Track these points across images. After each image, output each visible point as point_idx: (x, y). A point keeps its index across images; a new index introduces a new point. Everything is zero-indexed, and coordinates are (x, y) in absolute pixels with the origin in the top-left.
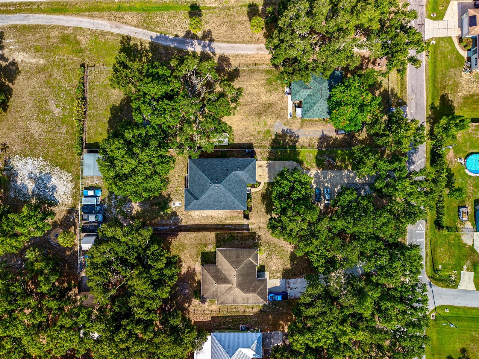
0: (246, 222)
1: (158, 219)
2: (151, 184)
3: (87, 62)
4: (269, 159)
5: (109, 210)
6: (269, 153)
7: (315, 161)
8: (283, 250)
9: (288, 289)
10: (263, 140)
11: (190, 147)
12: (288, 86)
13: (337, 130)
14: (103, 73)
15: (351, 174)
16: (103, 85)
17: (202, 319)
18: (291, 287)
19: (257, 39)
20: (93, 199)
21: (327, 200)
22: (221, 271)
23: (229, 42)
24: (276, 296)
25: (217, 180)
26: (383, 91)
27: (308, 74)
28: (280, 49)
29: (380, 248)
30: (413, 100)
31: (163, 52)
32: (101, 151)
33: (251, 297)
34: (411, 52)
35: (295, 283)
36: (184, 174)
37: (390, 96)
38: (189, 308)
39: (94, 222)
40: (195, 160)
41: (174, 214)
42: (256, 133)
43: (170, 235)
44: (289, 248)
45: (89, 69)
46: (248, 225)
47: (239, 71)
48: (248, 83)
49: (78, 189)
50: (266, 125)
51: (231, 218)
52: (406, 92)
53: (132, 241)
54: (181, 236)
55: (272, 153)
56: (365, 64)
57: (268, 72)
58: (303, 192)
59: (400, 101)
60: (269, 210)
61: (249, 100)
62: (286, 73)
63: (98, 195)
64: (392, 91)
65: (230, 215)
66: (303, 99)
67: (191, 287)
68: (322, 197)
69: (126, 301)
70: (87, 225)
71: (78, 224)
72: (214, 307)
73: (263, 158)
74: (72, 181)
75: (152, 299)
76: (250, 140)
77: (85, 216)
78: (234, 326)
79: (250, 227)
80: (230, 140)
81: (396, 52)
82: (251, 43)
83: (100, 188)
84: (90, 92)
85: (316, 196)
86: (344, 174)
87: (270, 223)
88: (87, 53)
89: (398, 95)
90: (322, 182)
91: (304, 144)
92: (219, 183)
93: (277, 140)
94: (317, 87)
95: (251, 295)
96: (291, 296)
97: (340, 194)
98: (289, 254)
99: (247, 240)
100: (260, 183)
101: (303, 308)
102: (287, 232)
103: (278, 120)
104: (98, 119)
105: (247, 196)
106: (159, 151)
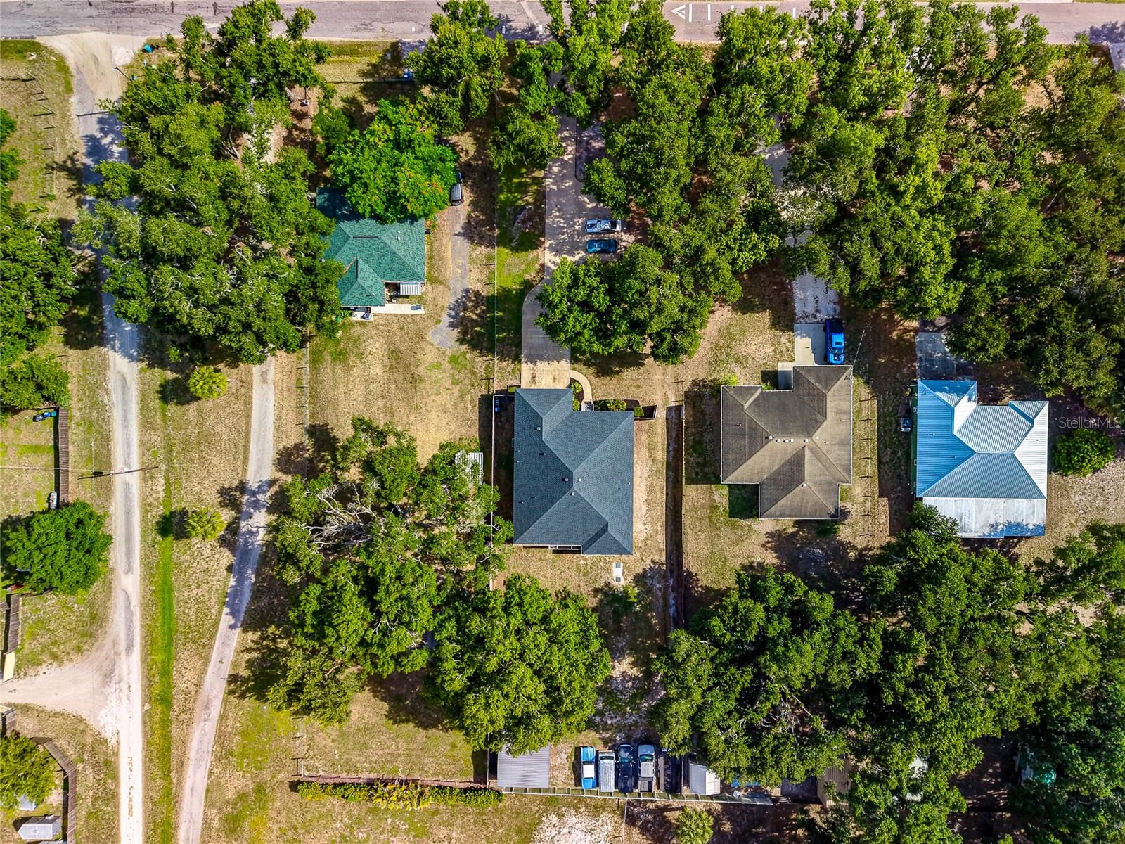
0: (661, 414)
1: (653, 617)
2: (571, 631)
3: (286, 776)
4: (516, 358)
5: (630, 729)
6: (501, 359)
7: (524, 254)
8: (728, 328)
9: (819, 319)
10: (474, 373)
11: (488, 540)
12: (351, 314)
13: (454, 202)
14: (312, 739)
15: (555, 169)
16: (341, 739)
17: (884, 519)
18: (813, 311)
19: (240, 384)
20: (602, 767)
21: (614, 224)
22: (775, 473)
23: (246, 449)
24: (834, 346)
25: (564, 479)
26: (365, 95)
27: (324, 268)
28: (265, 330)
29: (727, 106)
30: (387, 27)
31: (266, 601)
32: (492, 746)
33: (836, 403)
34: (278, 31)
35: (804, 301)
36: (549, 555)
37: (377, 80)
38: (859, 547)
39: (656, 766)
40: (516, 529)
41: (640, 579)
42: (456, 389)
43: (688, 590)
44: (721, 317)
45: (303, 771)
46: (669, 409)
47: (313, 426)
48: (341, 405)
49: (580, 800)
50: (438, 366)
51: (651, 448)
52: (369, 44)
53: (700, 679)
54: (691, 563)
55: (502, 352)
56: (302, 136)
57: (316, 359)
58: (593, 281)
59: (389, 56)
60: (635, 360)
61: (380, 403)
62: (319, 317)
63: (594, 755)
64: (364, 74)
65: (644, 450)
66: (379, 279)
67: (809, 544)
68: (606, 237)
69: (840, 692)
70: (662, 781)
71: (661, 802)
72: (858, 490)
73: (513, 372)
74: (561, 816)
75: (835, 631)
76: (472, 401)
77: (642, 785)
78: (902, 445)
79: (673, 404)
80: (473, 448)
81: (276, 65)
82: (250, 397)
83: (578, 750)
84: (356, 771)
85: (603, 251)
86: (555, 188)
87: (665, 358)
88: (266, 776)
89: (375, 60)
90: (572, 237)
91: (484, 278)
92: (570, 474)
93: (472, 339)
94: (353, 246)
95: (831, 405)
96: (835, 311)
97: (599, 196)
98: (737, 316)
99: (702, 411)
100: (573, 381)
101: (863, 285)
102: (685, 320)
103: (428, 337)
104: (419, 752)
105: (602, 410)
106: (494, 612)
